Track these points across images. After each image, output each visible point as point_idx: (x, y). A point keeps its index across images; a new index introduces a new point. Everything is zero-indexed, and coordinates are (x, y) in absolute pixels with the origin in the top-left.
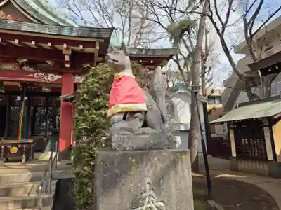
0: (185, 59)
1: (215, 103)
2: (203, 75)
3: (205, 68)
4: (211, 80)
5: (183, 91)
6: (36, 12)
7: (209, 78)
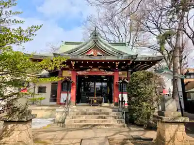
0: (168, 54)
1: (190, 78)
2: (181, 61)
3: (182, 56)
4: (186, 63)
5: (167, 72)
6: (105, 48)
7: (185, 62)
